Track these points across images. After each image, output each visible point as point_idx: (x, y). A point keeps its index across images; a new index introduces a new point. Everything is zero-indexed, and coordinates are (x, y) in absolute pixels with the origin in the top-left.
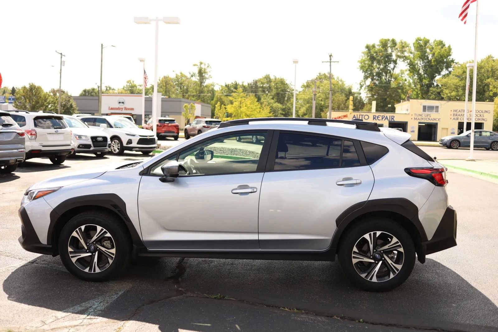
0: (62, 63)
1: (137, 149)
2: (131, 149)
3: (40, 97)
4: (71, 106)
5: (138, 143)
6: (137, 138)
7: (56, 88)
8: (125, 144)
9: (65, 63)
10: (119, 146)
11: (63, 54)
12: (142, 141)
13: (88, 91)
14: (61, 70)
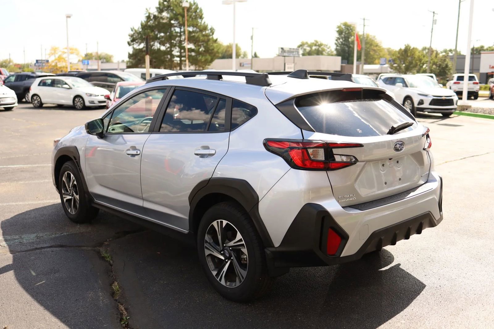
0: (434, 22)
1: (429, 110)
2: (422, 110)
3: (415, 58)
4: (447, 66)
5: (430, 104)
6: (430, 99)
7: (428, 46)
8: (416, 105)
9: (437, 21)
10: (410, 107)
11: (435, 12)
12: (436, 101)
13: (477, 49)
14: (432, 29)
